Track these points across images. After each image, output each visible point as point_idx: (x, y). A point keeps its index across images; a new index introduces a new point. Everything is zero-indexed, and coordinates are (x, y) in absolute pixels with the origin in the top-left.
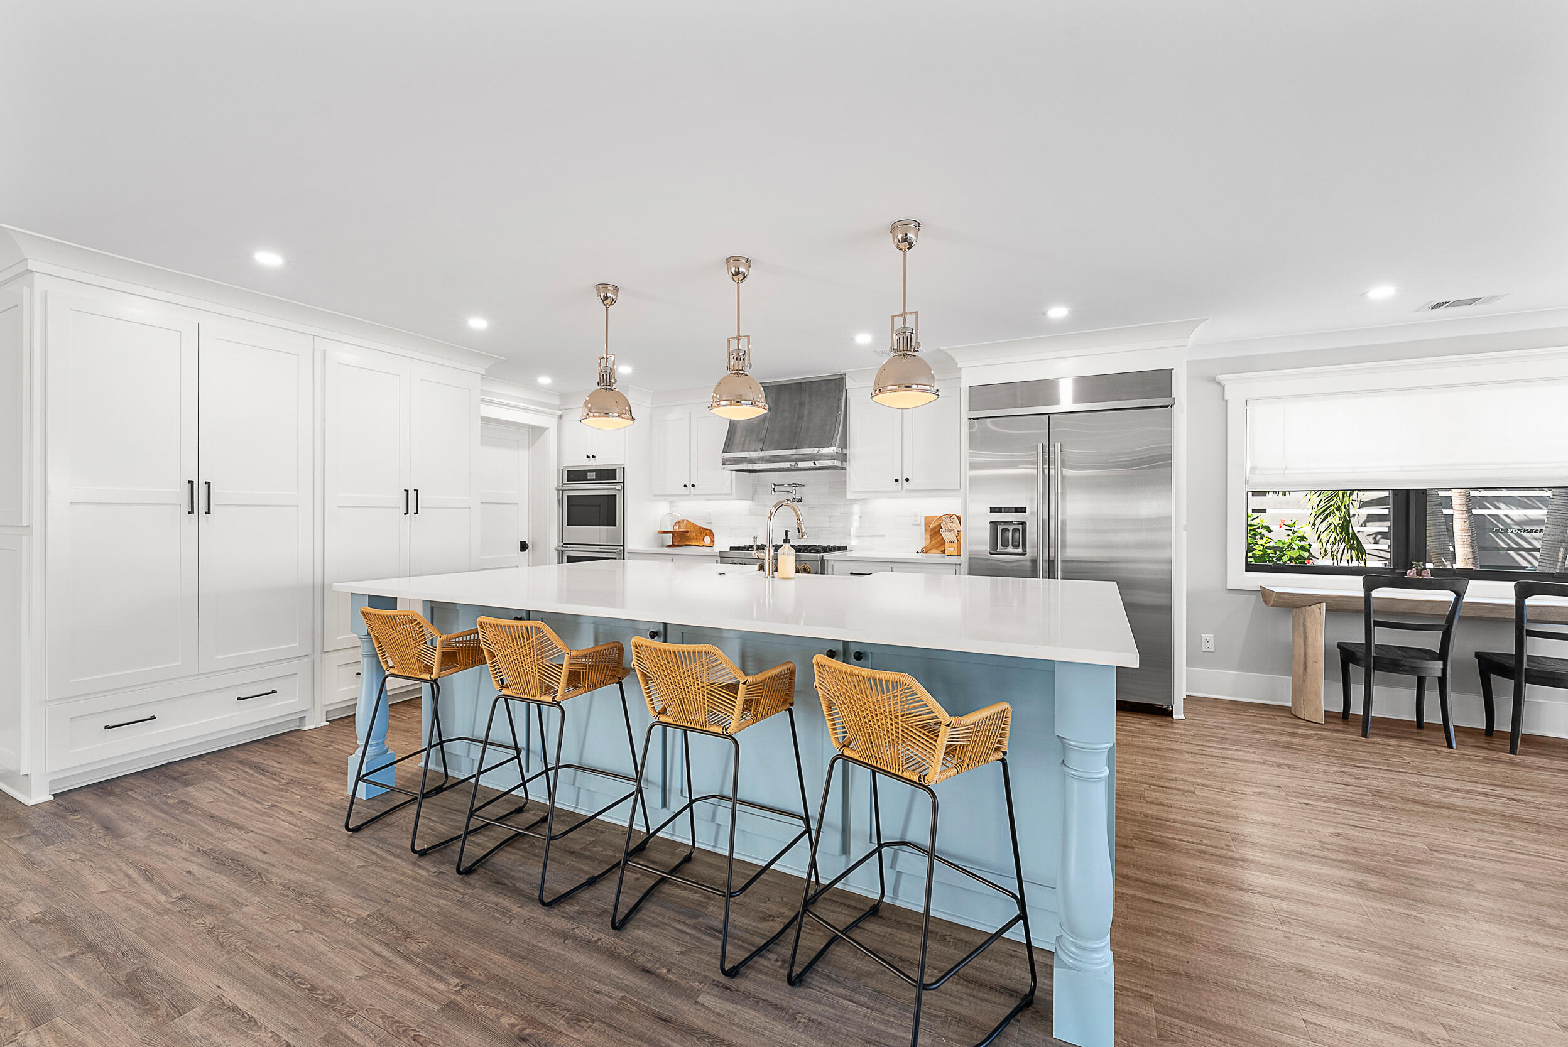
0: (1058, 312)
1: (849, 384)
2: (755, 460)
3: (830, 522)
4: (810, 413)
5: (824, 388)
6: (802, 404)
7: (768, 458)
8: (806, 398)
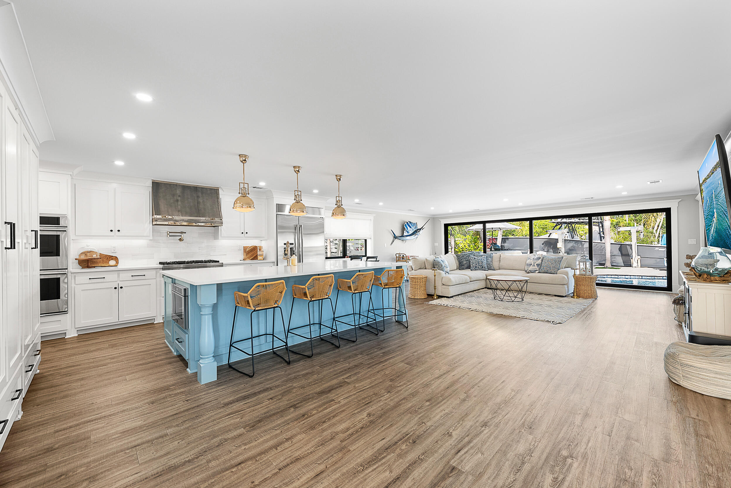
0: (316, 191)
1: (220, 191)
2: (178, 220)
3: (199, 250)
4: (203, 201)
5: (209, 192)
6: (198, 197)
7: (186, 220)
8: (200, 194)
